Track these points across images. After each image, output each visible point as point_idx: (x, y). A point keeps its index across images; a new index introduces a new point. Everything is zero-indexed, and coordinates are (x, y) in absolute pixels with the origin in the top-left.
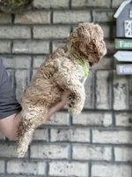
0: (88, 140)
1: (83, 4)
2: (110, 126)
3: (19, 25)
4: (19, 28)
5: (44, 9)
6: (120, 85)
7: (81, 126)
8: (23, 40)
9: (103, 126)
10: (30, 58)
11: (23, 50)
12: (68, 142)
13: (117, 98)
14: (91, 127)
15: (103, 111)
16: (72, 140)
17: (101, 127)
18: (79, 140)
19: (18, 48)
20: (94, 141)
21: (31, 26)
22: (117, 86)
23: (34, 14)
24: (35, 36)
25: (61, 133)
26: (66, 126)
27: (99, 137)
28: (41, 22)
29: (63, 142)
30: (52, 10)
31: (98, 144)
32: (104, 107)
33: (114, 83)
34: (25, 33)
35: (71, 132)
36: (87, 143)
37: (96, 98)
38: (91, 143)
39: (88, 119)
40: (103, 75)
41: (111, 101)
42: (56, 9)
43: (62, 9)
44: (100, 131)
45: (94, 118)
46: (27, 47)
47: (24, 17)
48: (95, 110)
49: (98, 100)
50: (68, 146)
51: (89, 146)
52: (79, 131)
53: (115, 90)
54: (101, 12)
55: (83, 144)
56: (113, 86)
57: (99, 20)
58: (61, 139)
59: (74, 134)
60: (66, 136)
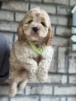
0: (51, 93)
2: (65, 84)
3: (5, 10)
4: (5, 12)
5: (24, 1)
6: (73, 57)
7: (47, 84)
9: (61, 84)
10: (12, 35)
11: (8, 29)
12: (38, 95)
13: (71, 66)
14: (54, 84)
15: (62, 74)
16: (41, 93)
17: (60, 85)
18: (46, 93)
19: (4, 27)
20: (55, 94)
21: (14, 12)
22: (71, 57)
23: (17, 4)
24: (17, 20)
25: (33, 89)
26: (37, 84)
27: (58, 91)
28: (21, 10)
29: (34, 95)
30: (30, 2)
31: (57, 96)
32: (62, 71)
33: (70, 55)
35: (40, 88)
36: (50, 95)
37: (57, 65)
38: (53, 95)
39: (52, 79)
40: (63, 50)
41: (67, 67)
42: (33, 2)
44: (59, 87)
45: (56, 78)
46: (11, 27)
47: (9, 5)
48: (57, 73)
49: (59, 66)
50: (38, 98)
51: (51, 97)
52: (45, 87)
53: (70, 60)
55: (47, 96)
56: (68, 58)
57: (61, 13)
58: (33, 93)
59: (42, 89)
60: (37, 91)
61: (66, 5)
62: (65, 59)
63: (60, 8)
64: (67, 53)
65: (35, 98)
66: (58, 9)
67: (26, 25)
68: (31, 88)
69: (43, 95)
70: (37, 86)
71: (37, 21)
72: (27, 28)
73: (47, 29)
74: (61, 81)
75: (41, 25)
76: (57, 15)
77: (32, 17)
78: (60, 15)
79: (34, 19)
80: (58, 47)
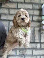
0: (31, 54)
1: (30, 2)
3: (4, 8)
4: (3, 9)
5: (14, 2)
8: (5, 14)
9: (37, 48)
10: (8, 22)
13: (42, 38)
14: (33, 49)
15: (37, 43)
16: (25, 54)
17: (36, 49)
18: (28, 54)
19: (3, 17)
21: (9, 9)
23: (10, 4)
24: (10, 13)
28: (13, 7)
30: (17, 3)
31: (35, 55)
32: (37, 41)
34: (6, 11)
35: (25, 51)
37: (34, 38)
38: (32, 55)
39: (31, 46)
40: (37, 29)
41: (40, 39)
42: (19, 3)
43: (21, 3)
44: (36, 50)
45: (34, 45)
46: (7, 17)
47: (6, 5)
48: (34, 42)
49: (35, 39)
53: (41, 35)
54: (36, 5)
55: (29, 55)
56: (41, 33)
57: (36, 8)
58: (21, 54)
59: (26, 52)
60: (23, 53)
61: (38, 3)
62: (39, 34)
64: (40, 31)
65: (22, 57)
66: (34, 6)
68: (20, 51)
69: (26, 55)
70: (23, 50)
74: (37, 47)
76: (33, 9)
78: (35, 9)
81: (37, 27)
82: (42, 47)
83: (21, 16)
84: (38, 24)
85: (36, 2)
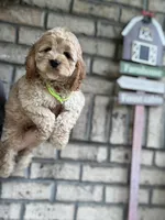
0: (77, 177)
1: (87, 11)
2: (104, 162)
5: (36, 7)
6: (120, 115)
7: (70, 161)
8: (5, 43)
9: (95, 161)
12: (53, 179)
13: (115, 130)
14: (83, 162)
15: (98, 144)
16: (58, 177)
17: (93, 163)
18: (67, 177)
20: (84, 179)
21: (17, 26)
22: (116, 116)
23: (22, 10)
24: (21, 40)
25: (45, 168)
26: (52, 159)
27: (90, 174)
28: (30, 23)
29: (46, 179)
30: (47, 10)
31: (88, 183)
32: (99, 138)
33: (114, 112)
34: (7, 34)
35: (57, 166)
36: (75, 181)
37: (91, 128)
38: (80, 181)
39: (80, 152)
40: (102, 101)
41: (109, 133)
42: (52, 11)
43: (60, 12)
44: (92, 167)
45: (87, 151)
48: (89, 142)
49: (94, 130)
50: (52, 184)
51: (77, 185)
52: (68, 166)
53: (114, 120)
54: (106, 25)
55: (70, 182)
56: (112, 115)
57: (104, 35)
58: (45, 175)
59: (60, 169)
60: (51, 172)
61: (113, 20)
62: (107, 118)
63: (102, 24)
64: (110, 107)
65: (47, 185)
66: (99, 26)
67: (41, 55)
68: (42, 167)
69: (62, 180)
70: (53, 164)
71: (58, 50)
72: (42, 59)
73: (74, 64)
74: (96, 156)
75: (64, 57)
76: (96, 37)
77: (51, 43)
78: (101, 38)
79: (53, 47)
80: (95, 96)
81: (102, 95)
82: (113, 159)
83: (51, 52)
84: (107, 85)
85: (105, 16)
